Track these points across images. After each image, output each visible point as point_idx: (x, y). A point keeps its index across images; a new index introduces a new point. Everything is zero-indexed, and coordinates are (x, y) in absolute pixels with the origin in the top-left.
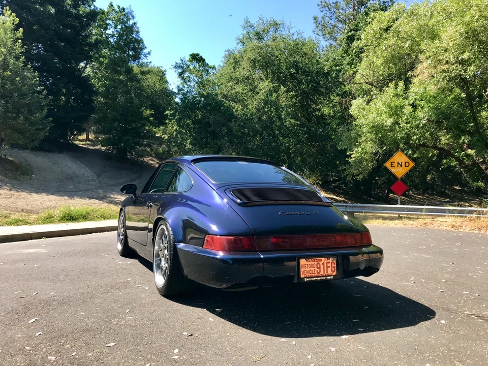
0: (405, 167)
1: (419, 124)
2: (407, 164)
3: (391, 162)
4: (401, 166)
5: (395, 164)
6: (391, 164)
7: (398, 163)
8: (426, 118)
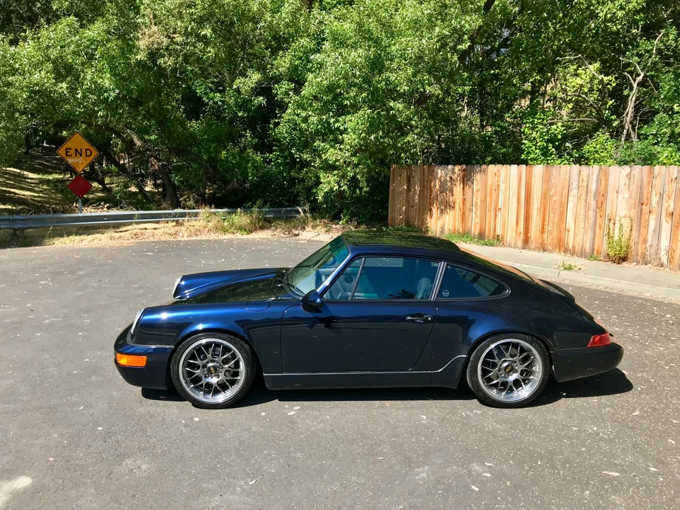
0: (87, 156)
1: (108, 98)
2: (89, 153)
3: (66, 149)
4: (81, 155)
5: (72, 152)
6: (67, 152)
7: (76, 150)
8: (117, 91)
